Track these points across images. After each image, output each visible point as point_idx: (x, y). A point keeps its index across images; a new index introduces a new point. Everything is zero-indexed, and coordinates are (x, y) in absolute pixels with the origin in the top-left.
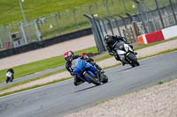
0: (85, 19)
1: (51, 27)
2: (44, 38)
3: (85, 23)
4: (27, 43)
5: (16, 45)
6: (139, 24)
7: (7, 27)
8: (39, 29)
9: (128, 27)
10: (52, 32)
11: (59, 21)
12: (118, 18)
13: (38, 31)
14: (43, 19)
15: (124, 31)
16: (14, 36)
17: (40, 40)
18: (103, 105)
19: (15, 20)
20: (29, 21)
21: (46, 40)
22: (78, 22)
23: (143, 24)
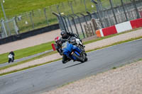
1: (26, 23)
2: (21, 32)
3: (54, 20)
4: (7, 36)
6: (97, 21)
9: (88, 23)
10: (27, 27)
12: (80, 16)
13: (16, 26)
14: (20, 17)
15: (85, 26)
17: (17, 33)
18: (68, 86)
20: (8, 18)
22: (48, 19)
23: (100, 21)
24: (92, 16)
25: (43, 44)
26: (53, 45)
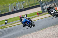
0: (38, 2)
1: (27, 4)
2: (25, 8)
3: (38, 3)
4: (19, 9)
5: (15, 10)
7: (12, 4)
8: (23, 5)
9: (52, 4)
10: (27, 6)
11: (29, 2)
12: (49, 2)
13: (22, 6)
14: (24, 2)
15: (51, 6)
16: (14, 7)
17: (23, 8)
19: (15, 2)
20: (19, 2)
21: (25, 9)
22: (36, 3)
23: (57, 4)
24: (54, 1)
25: (34, 13)
26: (37, 13)
